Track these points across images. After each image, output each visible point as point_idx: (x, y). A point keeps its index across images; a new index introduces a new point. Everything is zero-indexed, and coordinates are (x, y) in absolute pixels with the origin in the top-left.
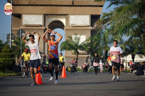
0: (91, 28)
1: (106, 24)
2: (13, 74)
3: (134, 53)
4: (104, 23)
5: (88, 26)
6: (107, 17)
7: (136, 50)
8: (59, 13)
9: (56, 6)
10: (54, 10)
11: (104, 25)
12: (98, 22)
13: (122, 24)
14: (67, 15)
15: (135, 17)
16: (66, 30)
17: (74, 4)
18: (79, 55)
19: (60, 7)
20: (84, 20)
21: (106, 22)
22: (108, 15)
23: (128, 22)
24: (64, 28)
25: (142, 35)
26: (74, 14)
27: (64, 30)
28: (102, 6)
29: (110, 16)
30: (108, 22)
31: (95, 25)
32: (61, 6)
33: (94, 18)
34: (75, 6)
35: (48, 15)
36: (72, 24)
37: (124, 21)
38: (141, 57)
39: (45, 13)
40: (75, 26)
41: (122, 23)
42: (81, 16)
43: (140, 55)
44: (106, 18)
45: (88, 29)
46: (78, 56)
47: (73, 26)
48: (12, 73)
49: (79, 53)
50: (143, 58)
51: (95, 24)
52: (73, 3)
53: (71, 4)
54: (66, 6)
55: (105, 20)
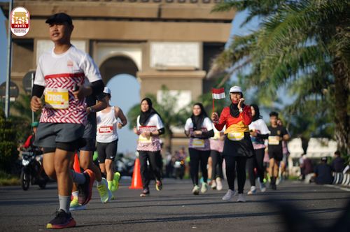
0: (202, 74)
1: (241, 62)
2: (13, 180)
3: (307, 135)
4: (235, 60)
5: (197, 70)
6: (242, 46)
7: (312, 128)
8: (126, 37)
9: (119, 19)
10: (114, 29)
11: (236, 65)
12: (220, 56)
13: (280, 61)
14: (145, 41)
16: (143, 78)
17: (164, 16)
18: (174, 141)
19: (127, 23)
20: (186, 55)
21: (241, 57)
22: (244, 40)
23: (296, 55)
24: (139, 74)
25: (327, 88)
26: (162, 40)
27: (139, 80)
28: (229, 21)
29: (249, 42)
30: (245, 59)
31: (215, 66)
32: (131, 19)
33: (210, 50)
34: (166, 20)
35: (98, 41)
36: (157, 65)
37: (286, 52)
38: (323, 144)
39: (92, 36)
40: (165, 68)
41: (279, 57)
42: (179, 46)
43: (320, 139)
44: (239, 47)
45: (195, 78)
46: (170, 143)
47: (160, 68)
48: (11, 178)
49: (175, 135)
50: (327, 146)
51: (212, 62)
52: (160, 12)
53: (155, 15)
54: (142, 20)
55: (237, 52)
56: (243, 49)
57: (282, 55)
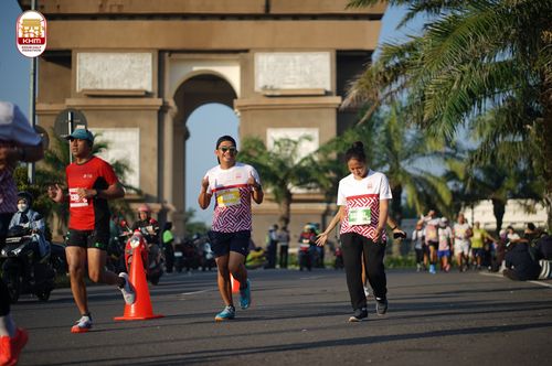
0: (337, 100)
1: (394, 87)
3: (502, 195)
4: (385, 82)
5: (327, 94)
6: (397, 60)
7: (509, 183)
8: (215, 46)
9: (203, 17)
10: (196, 33)
11: (387, 90)
12: (362, 78)
13: (455, 86)
14: (246, 51)
15: (505, 56)
16: (243, 109)
17: (273, 11)
18: (293, 206)
19: (217, 23)
20: (310, 71)
21: (395, 78)
22: (400, 52)
23: (479, 77)
24: (236, 102)
25: (531, 124)
26: (272, 50)
27: (236, 110)
28: (378, 17)
29: (407, 55)
30: (401, 80)
31: (353, 92)
32: (223, 17)
33: (349, 64)
34: (277, 17)
35: (171, 52)
36: (265, 88)
37: (463, 72)
38: (529, 210)
39: (162, 45)
40: (277, 93)
41: (454, 81)
42: (298, 57)
43: (523, 201)
44: (392, 63)
45: (326, 106)
46: (288, 210)
47: (268, 93)
49: (294, 197)
50: (534, 212)
51: (351, 86)
52: (268, 7)
53: (260, 10)
54: (241, 17)
55: (388, 70)
56: (397, 64)
57: (458, 78)
